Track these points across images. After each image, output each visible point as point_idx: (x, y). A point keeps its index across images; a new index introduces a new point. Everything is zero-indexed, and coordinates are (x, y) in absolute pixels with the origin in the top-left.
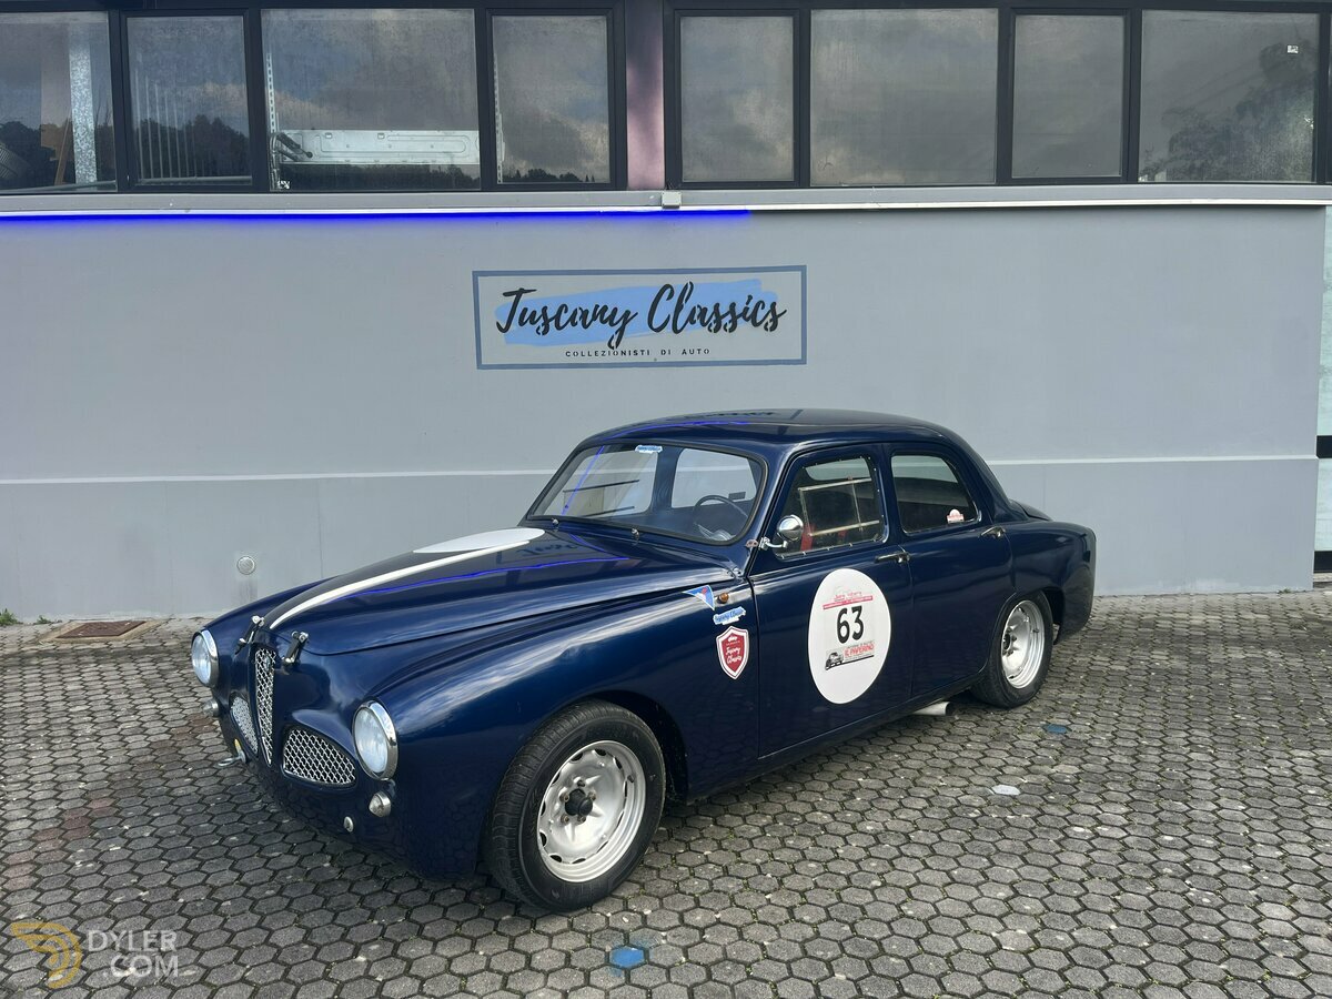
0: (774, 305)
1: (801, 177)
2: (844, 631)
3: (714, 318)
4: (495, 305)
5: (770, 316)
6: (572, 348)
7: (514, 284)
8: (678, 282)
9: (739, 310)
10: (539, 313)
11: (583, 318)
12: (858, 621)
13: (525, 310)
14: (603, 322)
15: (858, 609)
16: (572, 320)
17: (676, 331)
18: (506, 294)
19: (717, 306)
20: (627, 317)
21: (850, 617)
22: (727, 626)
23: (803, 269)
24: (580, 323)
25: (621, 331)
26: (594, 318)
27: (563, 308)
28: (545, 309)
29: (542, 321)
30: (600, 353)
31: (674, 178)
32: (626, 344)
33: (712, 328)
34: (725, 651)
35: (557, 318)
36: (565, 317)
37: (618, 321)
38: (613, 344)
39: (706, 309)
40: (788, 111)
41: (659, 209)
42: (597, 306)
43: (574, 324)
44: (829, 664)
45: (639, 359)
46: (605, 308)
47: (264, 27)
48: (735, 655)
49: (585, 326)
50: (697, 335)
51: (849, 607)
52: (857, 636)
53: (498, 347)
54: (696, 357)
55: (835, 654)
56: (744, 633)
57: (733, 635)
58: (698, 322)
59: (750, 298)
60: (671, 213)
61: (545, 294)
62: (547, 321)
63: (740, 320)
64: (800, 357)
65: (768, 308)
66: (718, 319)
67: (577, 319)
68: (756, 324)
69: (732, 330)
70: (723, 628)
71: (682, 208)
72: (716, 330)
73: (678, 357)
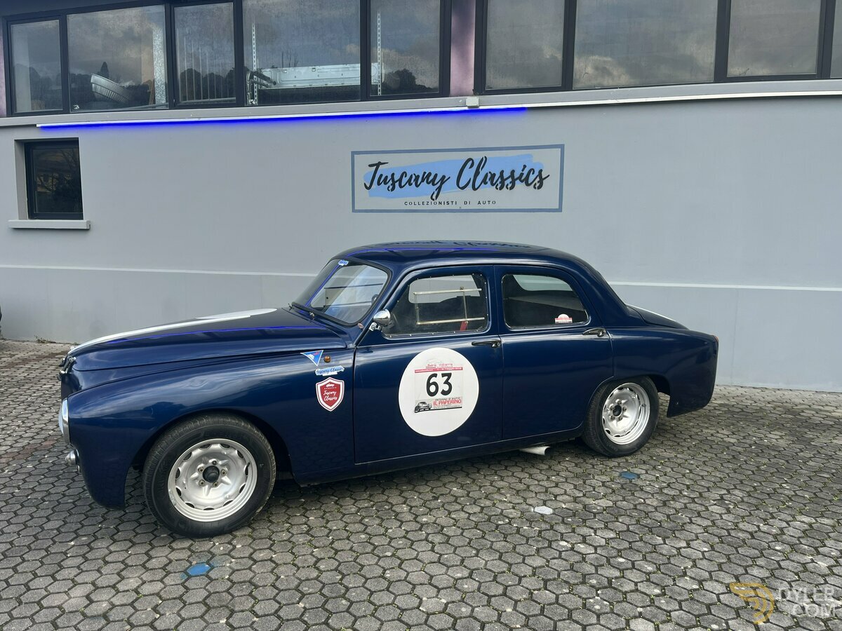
0: (541, 171)
1: (567, 83)
2: (433, 389)
3: (500, 180)
4: (364, 173)
5: (538, 179)
6: (409, 200)
7: (375, 159)
8: (476, 157)
9: (517, 175)
10: (389, 177)
11: (416, 181)
12: (446, 382)
13: (381, 175)
14: (428, 183)
15: (449, 375)
16: (409, 182)
17: (474, 189)
18: (370, 166)
19: (502, 172)
20: (443, 180)
21: (440, 380)
22: (327, 377)
23: (562, 147)
24: (414, 184)
25: (439, 189)
26: (423, 181)
27: (404, 174)
28: (393, 175)
29: (391, 182)
30: (425, 203)
31: (481, 88)
32: (442, 197)
33: (498, 187)
34: (322, 393)
35: (400, 180)
36: (405, 180)
37: (437, 182)
38: (434, 197)
39: (494, 175)
40: (559, 37)
41: (466, 108)
42: (425, 173)
43: (410, 184)
44: (418, 409)
45: (451, 207)
46: (430, 174)
47: (244, 8)
48: (331, 396)
49: (417, 186)
50: (488, 191)
51: (439, 374)
52: (444, 393)
53: (365, 199)
54: (487, 206)
55: (424, 403)
56: (341, 383)
57: (331, 383)
58: (489, 183)
59: (525, 166)
60: (474, 111)
61: (394, 165)
62: (393, 182)
63: (518, 182)
64: (557, 207)
65: (537, 173)
66: (502, 181)
67: (412, 181)
68: (528, 185)
69: (511, 188)
70: (322, 378)
71: (481, 108)
72: (501, 188)
73: (474, 206)
